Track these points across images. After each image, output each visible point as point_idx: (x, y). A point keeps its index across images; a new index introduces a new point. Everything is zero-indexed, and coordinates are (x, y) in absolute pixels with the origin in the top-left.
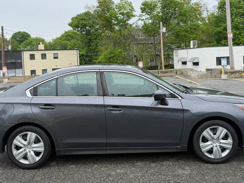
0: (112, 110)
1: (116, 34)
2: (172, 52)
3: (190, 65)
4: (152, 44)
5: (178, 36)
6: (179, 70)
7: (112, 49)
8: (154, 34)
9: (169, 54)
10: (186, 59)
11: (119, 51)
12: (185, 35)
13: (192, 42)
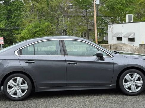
0: (70, 63)
1: (42, 5)
2: (107, 26)
3: (125, 41)
4: (84, 17)
5: (112, 9)
6: (114, 45)
7: (38, 22)
8: (86, 6)
9: (103, 29)
10: (121, 35)
11: (46, 24)
12: (120, 9)
13: (127, 16)
